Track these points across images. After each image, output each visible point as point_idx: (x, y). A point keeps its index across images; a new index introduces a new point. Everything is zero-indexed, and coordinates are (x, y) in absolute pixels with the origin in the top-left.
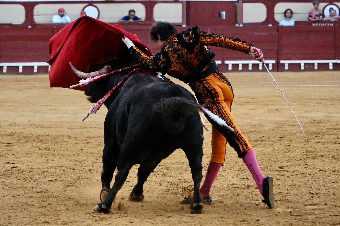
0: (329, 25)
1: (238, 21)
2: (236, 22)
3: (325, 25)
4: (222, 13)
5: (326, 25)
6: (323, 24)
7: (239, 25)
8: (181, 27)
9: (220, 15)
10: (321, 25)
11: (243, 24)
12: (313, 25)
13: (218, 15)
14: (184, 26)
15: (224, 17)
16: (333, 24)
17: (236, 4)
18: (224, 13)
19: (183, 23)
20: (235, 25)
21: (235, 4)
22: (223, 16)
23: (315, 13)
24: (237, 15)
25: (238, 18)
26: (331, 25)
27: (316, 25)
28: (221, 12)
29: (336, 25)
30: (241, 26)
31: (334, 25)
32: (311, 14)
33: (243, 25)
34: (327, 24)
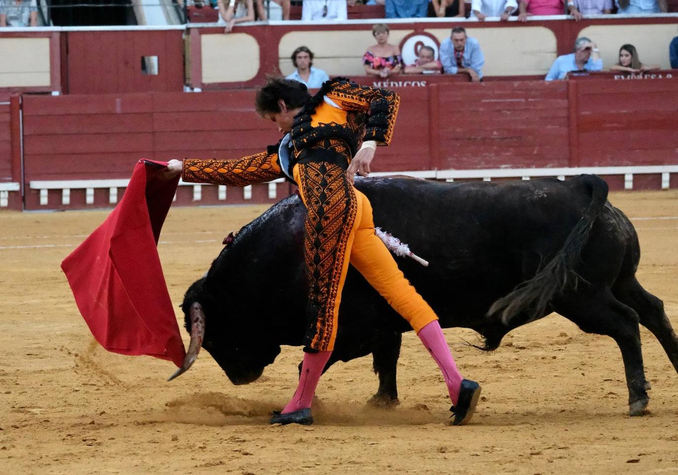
0: (416, 84)
1: (189, 79)
2: (184, 81)
3: (405, 85)
4: (149, 60)
5: (408, 84)
6: (400, 83)
7: (192, 89)
8: (47, 96)
9: (144, 66)
10: (394, 85)
11: (203, 86)
12: (375, 84)
13: (138, 65)
14: (56, 93)
15: (155, 71)
16: (425, 82)
17: (184, 36)
18: (154, 60)
19: (52, 87)
20: (182, 89)
21: (181, 37)
22: (152, 67)
23: (379, 54)
24: (187, 63)
25: (190, 72)
26: (421, 86)
27: (382, 85)
28: (146, 59)
29: (433, 85)
30: (197, 90)
31: (427, 84)
32: (371, 58)
33: (202, 89)
34: (410, 83)
